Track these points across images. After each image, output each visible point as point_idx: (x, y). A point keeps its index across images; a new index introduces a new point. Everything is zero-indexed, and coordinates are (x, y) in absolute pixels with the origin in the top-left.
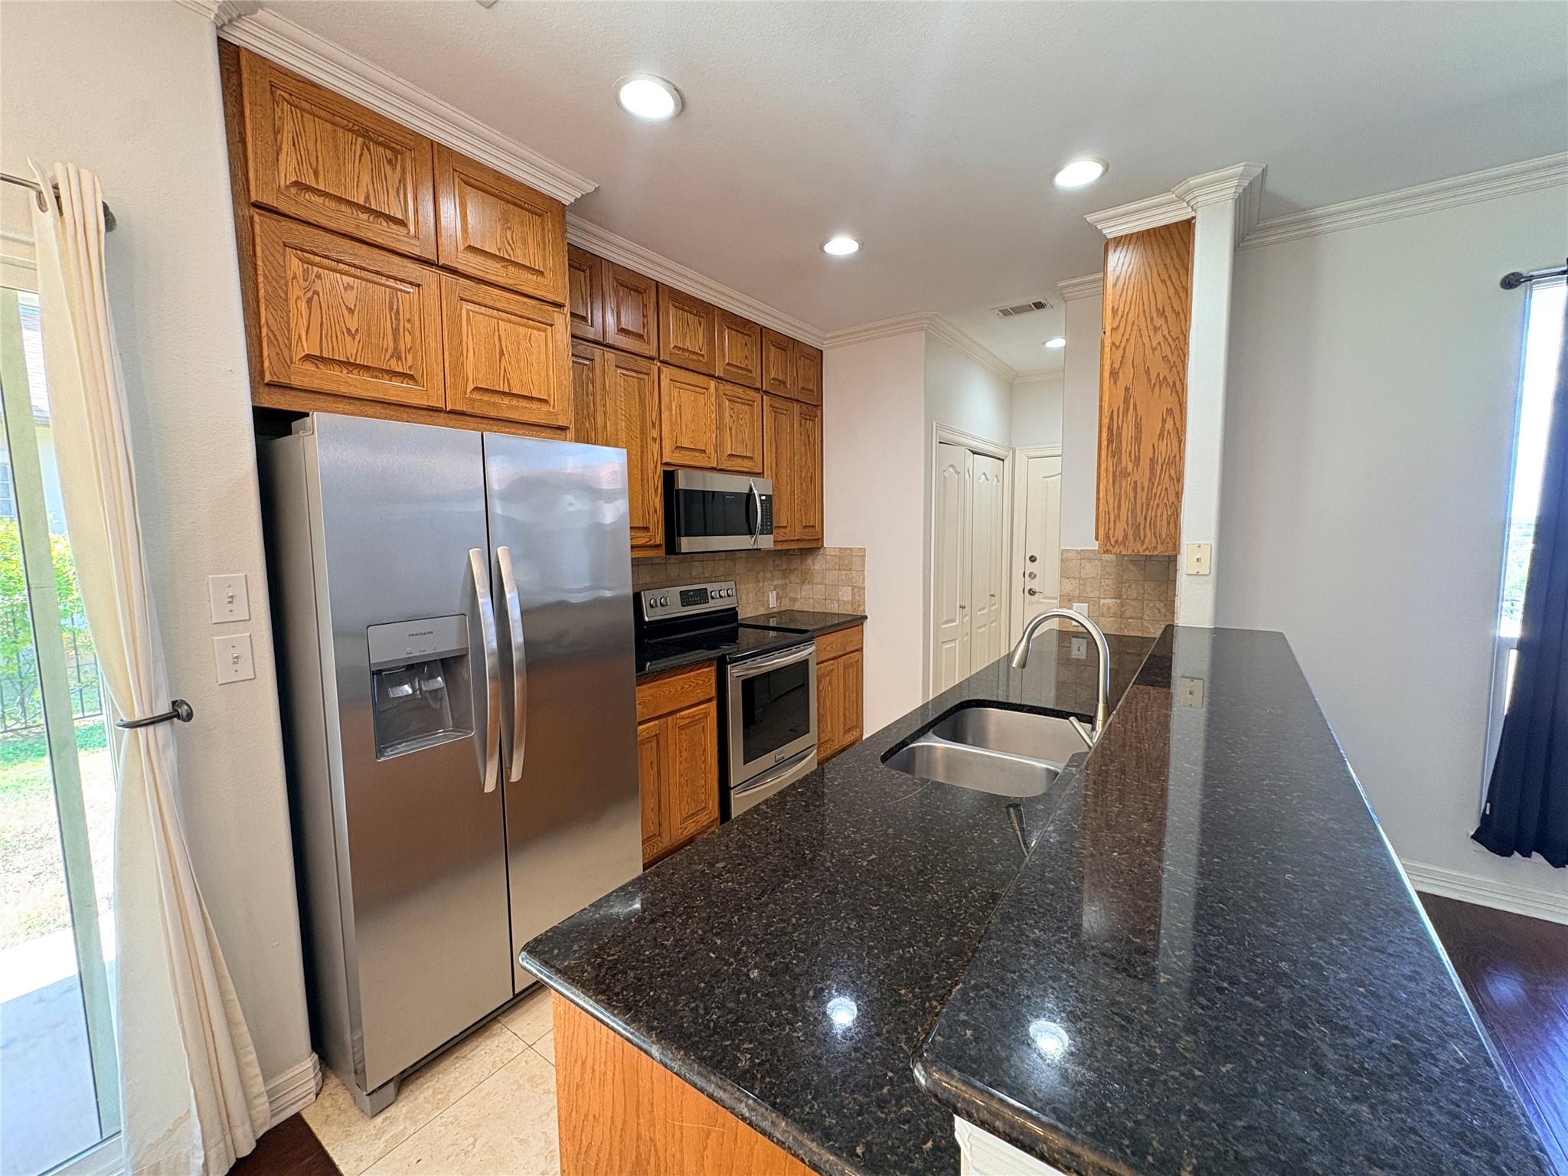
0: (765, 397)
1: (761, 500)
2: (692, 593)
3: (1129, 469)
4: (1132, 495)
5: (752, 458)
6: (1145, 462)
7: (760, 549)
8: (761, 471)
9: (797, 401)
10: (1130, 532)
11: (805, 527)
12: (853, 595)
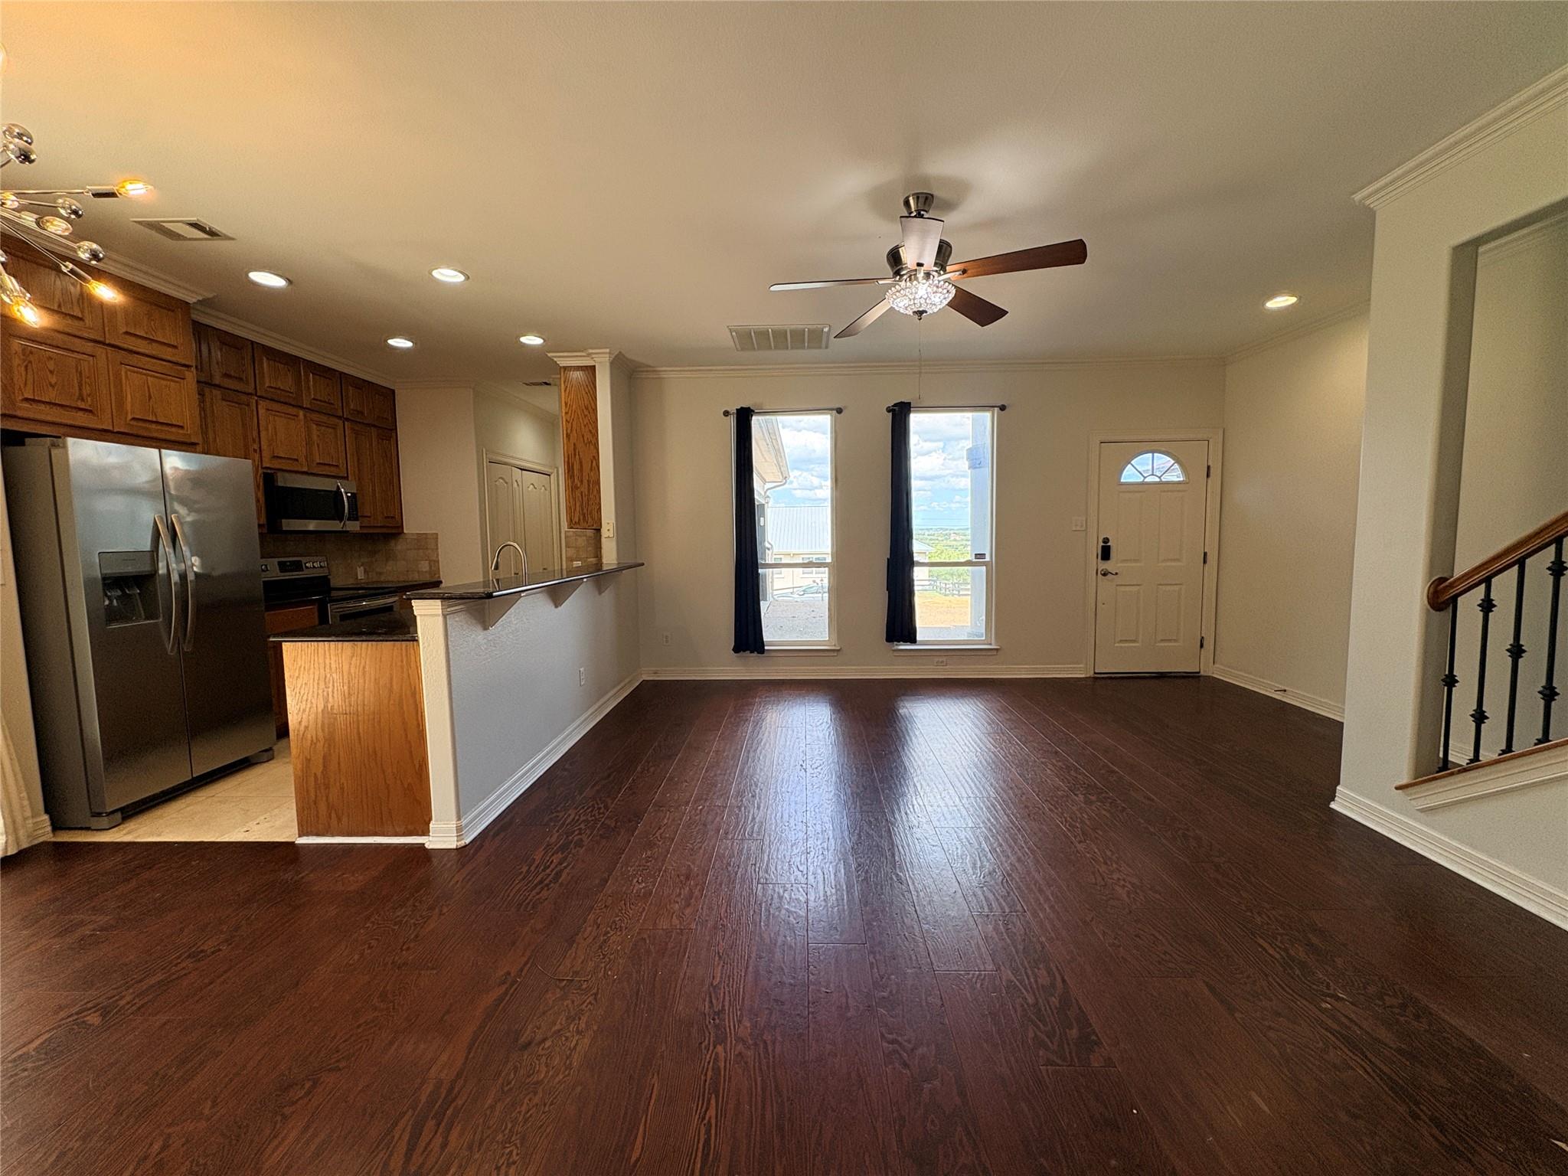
0: (346, 423)
1: (348, 497)
2: (288, 564)
3: (579, 485)
4: (580, 499)
5: (337, 466)
6: (585, 482)
7: (348, 531)
8: (346, 475)
9: (374, 426)
10: (581, 517)
11: (386, 517)
12: (430, 567)
